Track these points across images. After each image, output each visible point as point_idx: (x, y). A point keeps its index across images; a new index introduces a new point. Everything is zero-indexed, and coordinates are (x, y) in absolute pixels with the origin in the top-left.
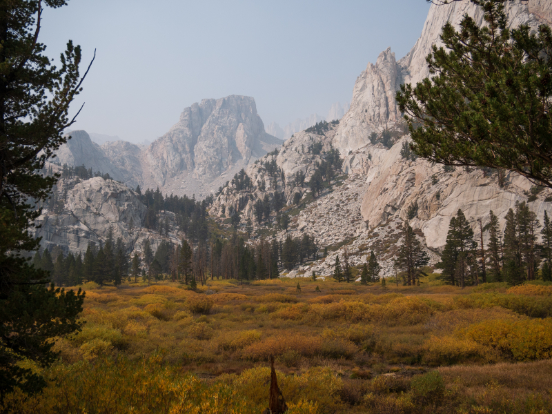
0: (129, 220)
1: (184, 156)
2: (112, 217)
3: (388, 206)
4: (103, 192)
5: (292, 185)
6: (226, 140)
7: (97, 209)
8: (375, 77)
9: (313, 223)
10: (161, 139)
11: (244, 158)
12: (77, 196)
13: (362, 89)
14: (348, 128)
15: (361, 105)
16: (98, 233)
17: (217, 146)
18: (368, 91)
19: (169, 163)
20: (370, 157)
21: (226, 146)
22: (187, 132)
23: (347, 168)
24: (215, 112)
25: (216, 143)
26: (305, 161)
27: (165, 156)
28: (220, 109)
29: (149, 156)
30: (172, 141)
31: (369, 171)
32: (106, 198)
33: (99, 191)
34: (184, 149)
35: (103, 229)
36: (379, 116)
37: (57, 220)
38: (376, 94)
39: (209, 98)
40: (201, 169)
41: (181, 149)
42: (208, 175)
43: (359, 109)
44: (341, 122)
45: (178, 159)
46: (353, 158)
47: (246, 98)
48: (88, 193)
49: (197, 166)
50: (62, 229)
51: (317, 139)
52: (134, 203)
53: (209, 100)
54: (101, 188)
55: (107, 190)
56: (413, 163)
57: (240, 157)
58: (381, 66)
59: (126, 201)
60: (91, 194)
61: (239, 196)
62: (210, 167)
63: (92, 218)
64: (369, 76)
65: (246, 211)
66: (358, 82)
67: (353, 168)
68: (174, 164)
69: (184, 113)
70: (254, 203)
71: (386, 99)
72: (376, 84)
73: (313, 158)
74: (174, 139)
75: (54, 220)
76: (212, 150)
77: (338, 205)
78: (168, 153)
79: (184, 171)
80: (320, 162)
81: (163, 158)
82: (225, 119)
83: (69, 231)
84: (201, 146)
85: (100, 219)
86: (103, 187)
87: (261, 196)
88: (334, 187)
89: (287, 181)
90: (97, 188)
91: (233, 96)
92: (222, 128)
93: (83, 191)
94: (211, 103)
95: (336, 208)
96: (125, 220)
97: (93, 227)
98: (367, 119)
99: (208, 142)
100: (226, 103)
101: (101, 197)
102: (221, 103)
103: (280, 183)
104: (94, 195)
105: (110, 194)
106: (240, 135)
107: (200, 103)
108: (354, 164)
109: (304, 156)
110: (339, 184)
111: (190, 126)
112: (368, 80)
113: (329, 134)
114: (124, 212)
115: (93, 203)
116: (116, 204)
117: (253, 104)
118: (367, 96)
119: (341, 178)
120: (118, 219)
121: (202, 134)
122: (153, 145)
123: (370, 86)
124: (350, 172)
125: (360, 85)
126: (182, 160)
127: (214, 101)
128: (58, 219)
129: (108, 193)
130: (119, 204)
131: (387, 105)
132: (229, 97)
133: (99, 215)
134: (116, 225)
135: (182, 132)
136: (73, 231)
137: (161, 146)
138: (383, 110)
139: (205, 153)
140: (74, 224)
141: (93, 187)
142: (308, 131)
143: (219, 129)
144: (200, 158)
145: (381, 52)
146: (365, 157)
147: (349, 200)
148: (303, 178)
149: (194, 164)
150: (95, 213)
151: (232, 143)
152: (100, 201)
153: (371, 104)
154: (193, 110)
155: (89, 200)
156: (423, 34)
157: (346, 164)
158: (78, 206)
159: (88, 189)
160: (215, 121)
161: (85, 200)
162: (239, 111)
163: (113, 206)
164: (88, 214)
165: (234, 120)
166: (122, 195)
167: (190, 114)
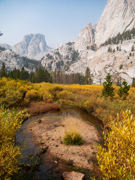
0: (20, 64)
1: (25, 49)
2: (15, 63)
3: (107, 65)
4: (11, 55)
5: (65, 59)
6: (37, 46)
7: (9, 60)
8: (87, 30)
9: (76, 70)
10: (18, 44)
11: (42, 52)
12: (2, 55)
13: (83, 34)
14: (79, 44)
15: (83, 38)
16: (10, 68)
17: (34, 48)
18: (85, 34)
19: (20, 51)
20: (87, 53)
21: (37, 48)
22: (26, 43)
23: (80, 55)
24: (34, 37)
25: (34, 47)
26: (68, 52)
27: (19, 49)
29: (14, 48)
30: (21, 45)
31: (88, 57)
32: (12, 57)
33: (10, 54)
34: (25, 47)
35: (12, 67)
36: (88, 42)
38: (87, 35)
40: (30, 54)
41: (24, 47)
42: (32, 56)
43: (82, 39)
44: (75, 43)
45: (23, 50)
46: (82, 53)
47: (42, 35)
49: (28, 53)
51: (70, 47)
52: (21, 59)
55: (13, 54)
56: (113, 53)
57: (41, 51)
58: (88, 28)
59: (19, 58)
60: (7, 55)
61: (50, 61)
62: (33, 53)
63: (8, 63)
64: (85, 30)
65: (53, 65)
66: (81, 31)
67: (82, 55)
68: (22, 52)
69: (24, 37)
70: (55, 63)
71: (90, 37)
72: (87, 32)
73: (70, 52)
74: (22, 44)
76: (33, 48)
77: (82, 65)
78: (20, 48)
79: (25, 54)
80: (72, 53)
81: (18, 50)
82: (37, 40)
84: (30, 47)
85: (11, 63)
87: (57, 61)
88: (78, 60)
89: (63, 57)
90: (10, 53)
91: (39, 34)
92: (36, 43)
93: (4, 54)
94: (32, 35)
95: (81, 66)
96: (19, 64)
97: (8, 66)
98: (85, 42)
99: (32, 46)
100: (37, 36)
102: (35, 35)
103: (62, 58)
105: (14, 56)
106: (41, 45)
107: (29, 35)
108: (82, 54)
109: (67, 51)
110: (79, 60)
111: (26, 41)
112: (85, 31)
113: (72, 46)
114: (18, 62)
115: (8, 58)
117: (44, 37)
118: (84, 36)
119: (79, 58)
120: (17, 64)
121: (30, 44)
122: (15, 45)
123: (85, 33)
124: (81, 56)
125: (82, 32)
126: (24, 51)
127: (33, 35)
130: (17, 59)
131: (90, 39)
132: (37, 34)
133: (10, 62)
134: (16, 66)
135: (24, 42)
137: (18, 46)
138: (89, 40)
139: (31, 49)
141: (8, 53)
142: (67, 44)
143: (35, 43)
144: (29, 50)
145: (89, 24)
146: (86, 52)
147: (85, 64)
148: (68, 57)
149: (28, 52)
150: (9, 61)
151: (38, 47)
152: (10, 58)
153: (86, 38)
154: (27, 36)
155: (6, 57)
156: (100, 20)
157: (80, 54)
158: (3, 59)
159: (6, 53)
160: (34, 40)
161: (5, 57)
162: (40, 38)
163: (15, 60)
164: (7, 61)
165: (39, 41)
166: (17, 56)
167: (26, 37)
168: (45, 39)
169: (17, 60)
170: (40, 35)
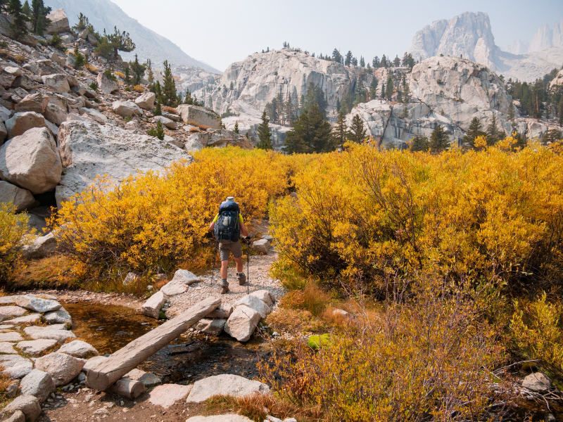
2: (482, 103)
4: (460, 70)
7: (455, 94)
16: (463, 126)
24: (450, 31)
28: (455, 27)
32: (465, 78)
33: (455, 68)
37: (406, 111)
39: (440, 19)
47: (480, 14)
48: (437, 73)
50: (413, 122)
53: (440, 22)
54: (456, 65)
55: (465, 66)
59: (493, 81)
60: (442, 74)
63: (452, 106)
69: (417, 36)
75: (400, 110)
82: (461, 37)
83: (423, 125)
85: (464, 107)
86: (459, 63)
90: (452, 66)
91: (467, 13)
92: (460, 45)
93: (430, 72)
94: (443, 25)
96: (498, 106)
97: (455, 119)
100: (460, 21)
101: (458, 77)
102: (456, 21)
104: (447, 75)
105: (471, 72)
106: (481, 50)
107: (431, 25)
111: (425, 48)
114: (494, 96)
115: (447, 86)
116: (481, 86)
117: (487, 19)
120: (488, 106)
127: (446, 22)
128: (406, 109)
129: (467, 71)
130: (485, 86)
132: (463, 15)
133: (462, 101)
136: (431, 124)
140: (427, 116)
141: (442, 64)
143: (458, 46)
150: (454, 99)
152: (457, 83)
154: (425, 32)
155: (440, 83)
158: (427, 91)
159: (436, 68)
160: (452, 40)
161: (434, 83)
162: (474, 28)
163: (478, 89)
164: (444, 101)
165: (471, 36)
166: (484, 73)
167: (424, 37)
168: (490, 27)
169: (487, 88)
170: (472, 15)
